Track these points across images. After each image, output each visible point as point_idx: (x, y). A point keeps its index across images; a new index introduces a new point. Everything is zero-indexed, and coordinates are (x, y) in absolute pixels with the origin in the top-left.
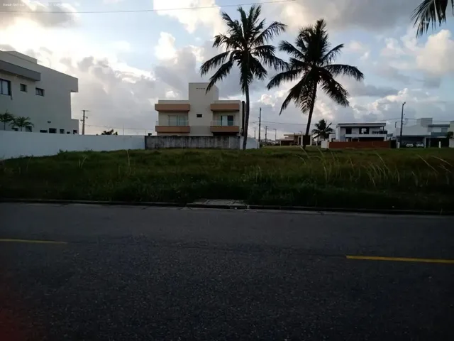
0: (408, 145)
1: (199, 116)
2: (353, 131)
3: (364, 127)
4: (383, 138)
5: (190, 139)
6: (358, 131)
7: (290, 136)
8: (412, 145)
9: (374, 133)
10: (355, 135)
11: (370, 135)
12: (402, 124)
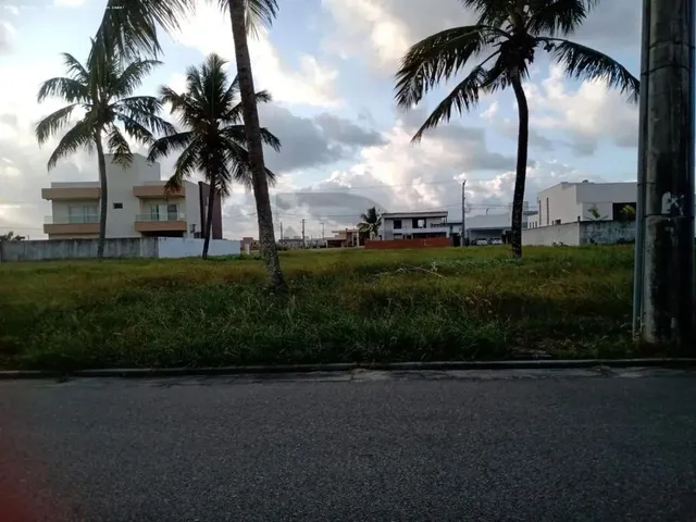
0: (479, 242)
1: (118, 206)
2: (403, 225)
3: (421, 218)
4: (445, 233)
5: (76, 244)
6: (410, 223)
7: (341, 233)
8: (485, 242)
9: (432, 226)
10: (407, 229)
11: (429, 230)
12: (464, 212)
